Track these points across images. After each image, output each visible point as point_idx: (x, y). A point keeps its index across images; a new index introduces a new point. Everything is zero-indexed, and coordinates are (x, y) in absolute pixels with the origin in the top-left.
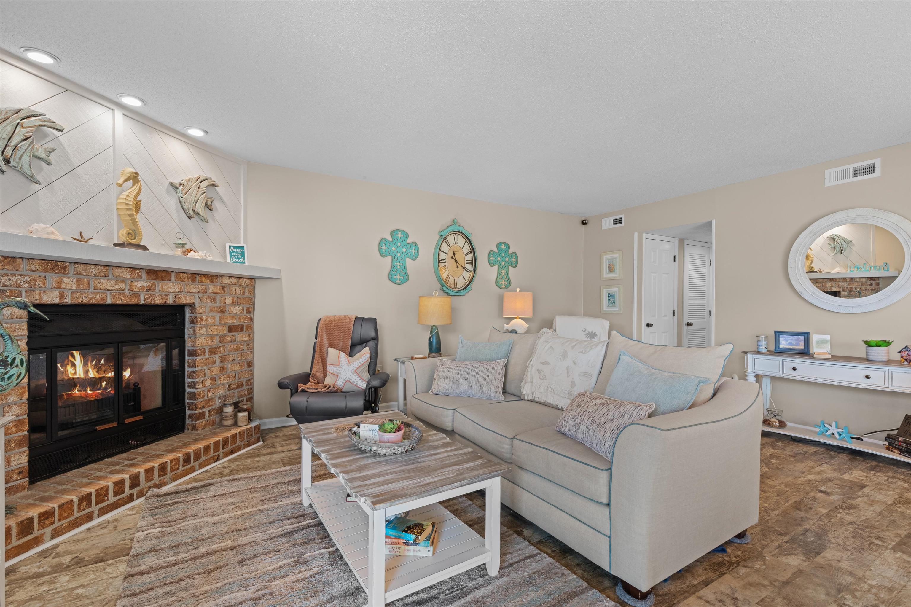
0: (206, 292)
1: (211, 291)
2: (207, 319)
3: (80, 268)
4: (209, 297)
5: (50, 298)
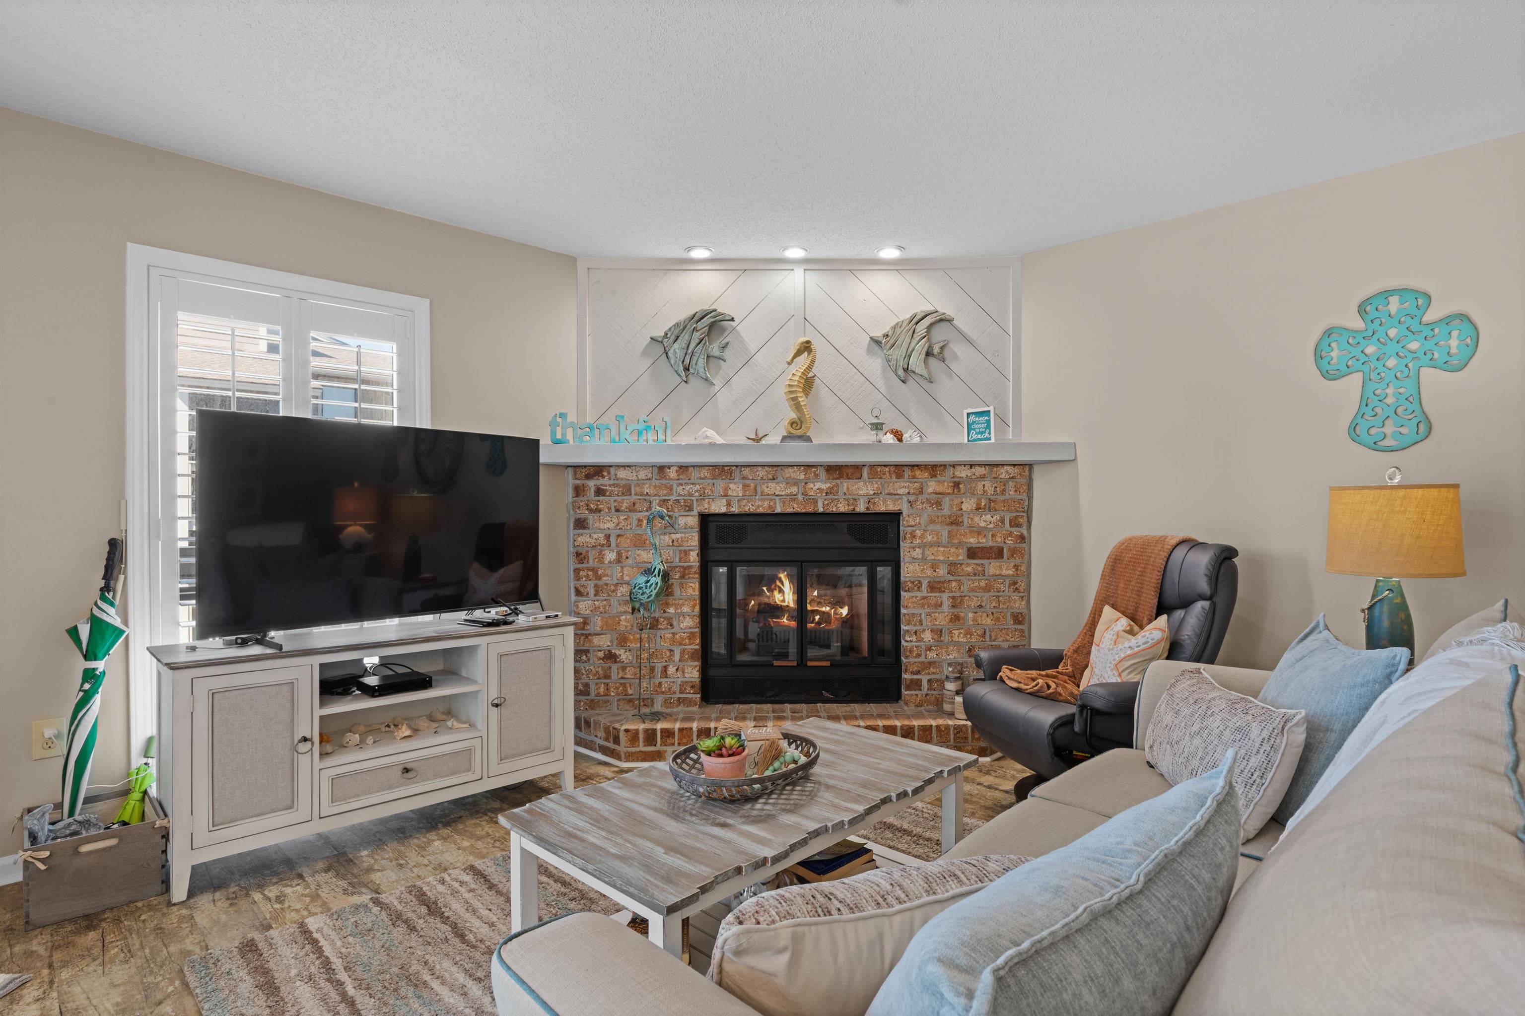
0: (921, 493)
1: (930, 490)
2: (923, 536)
3: (746, 472)
4: (929, 501)
5: (719, 507)
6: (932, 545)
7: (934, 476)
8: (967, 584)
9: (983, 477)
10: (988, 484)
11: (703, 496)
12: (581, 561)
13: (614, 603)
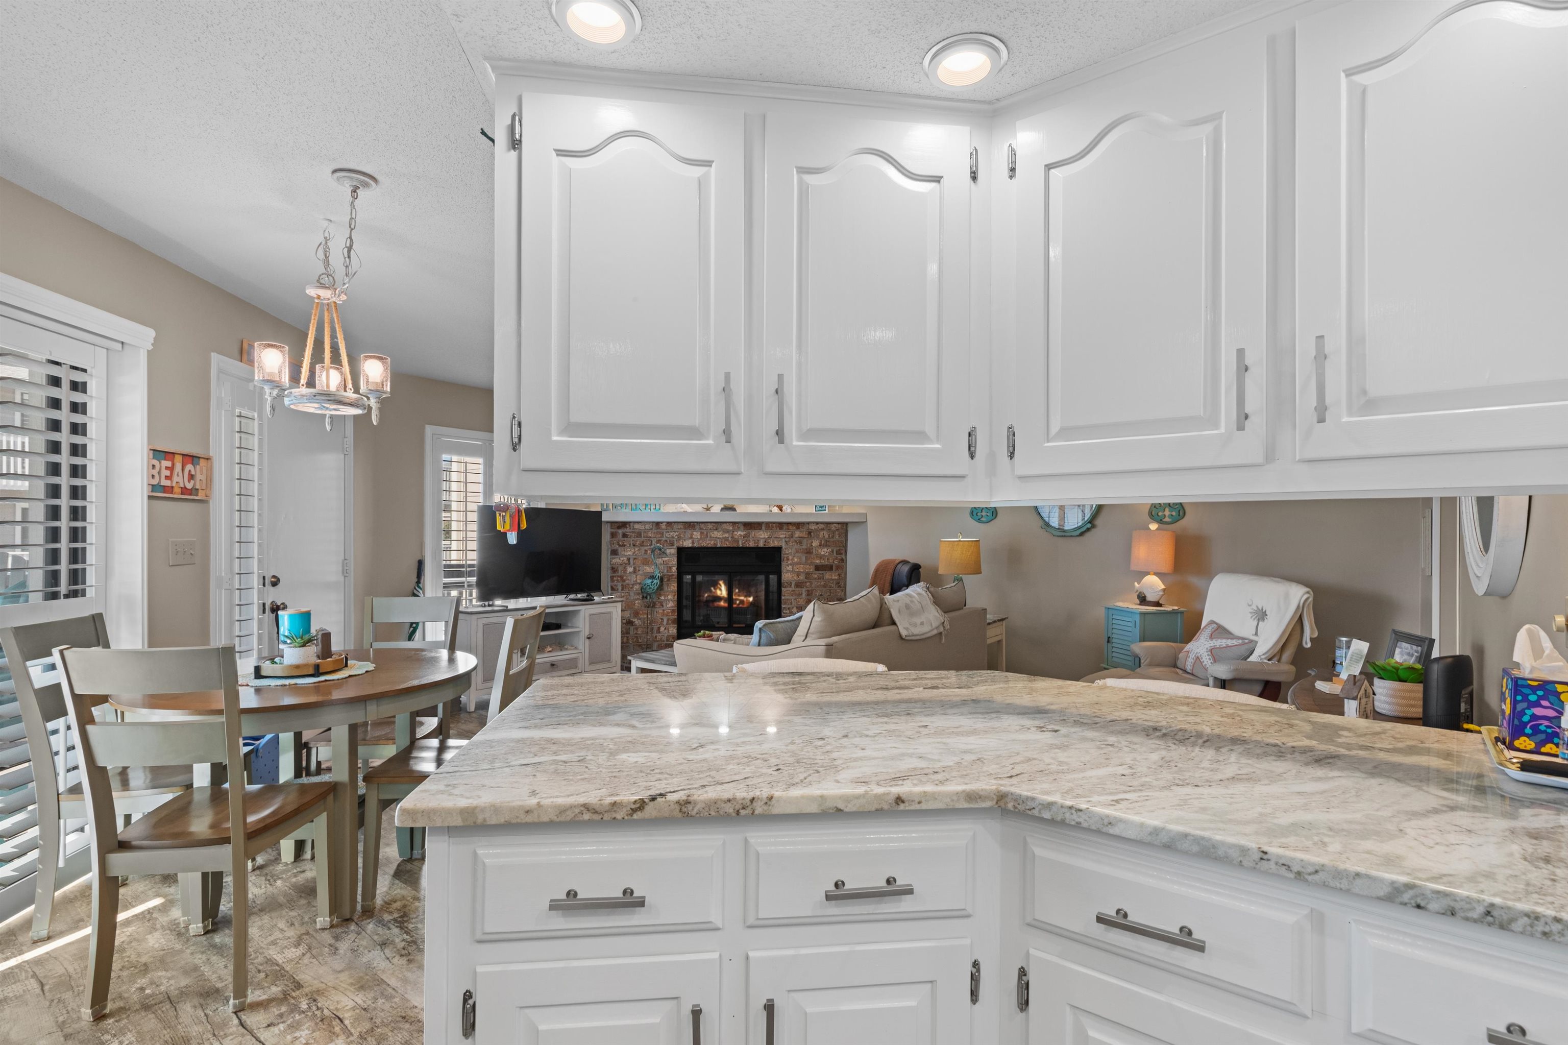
0: (792, 537)
1: (797, 536)
2: (792, 559)
3: (702, 526)
4: (796, 541)
5: (688, 544)
6: (797, 564)
7: (798, 528)
8: (815, 583)
9: (823, 529)
10: (825, 533)
11: (679, 538)
12: (614, 572)
13: (632, 594)
